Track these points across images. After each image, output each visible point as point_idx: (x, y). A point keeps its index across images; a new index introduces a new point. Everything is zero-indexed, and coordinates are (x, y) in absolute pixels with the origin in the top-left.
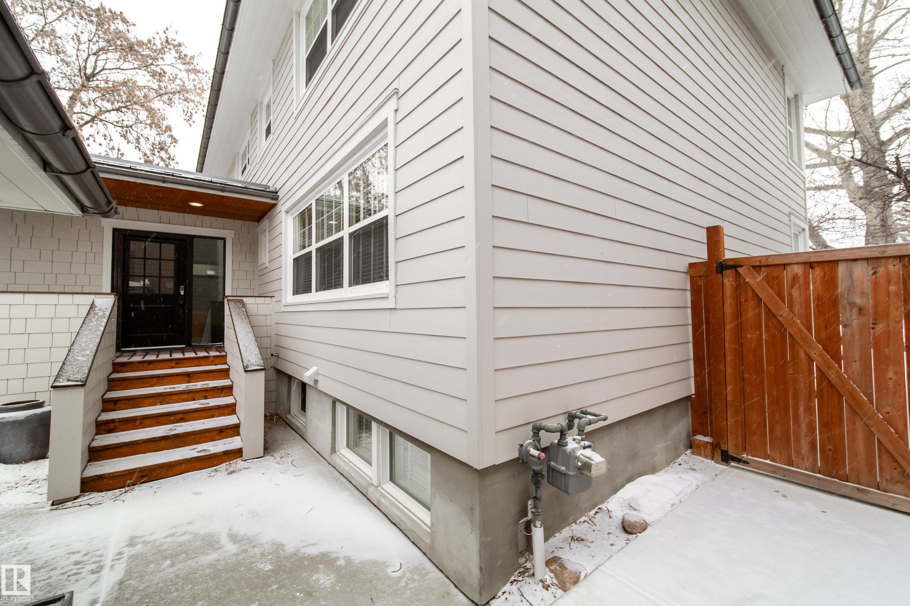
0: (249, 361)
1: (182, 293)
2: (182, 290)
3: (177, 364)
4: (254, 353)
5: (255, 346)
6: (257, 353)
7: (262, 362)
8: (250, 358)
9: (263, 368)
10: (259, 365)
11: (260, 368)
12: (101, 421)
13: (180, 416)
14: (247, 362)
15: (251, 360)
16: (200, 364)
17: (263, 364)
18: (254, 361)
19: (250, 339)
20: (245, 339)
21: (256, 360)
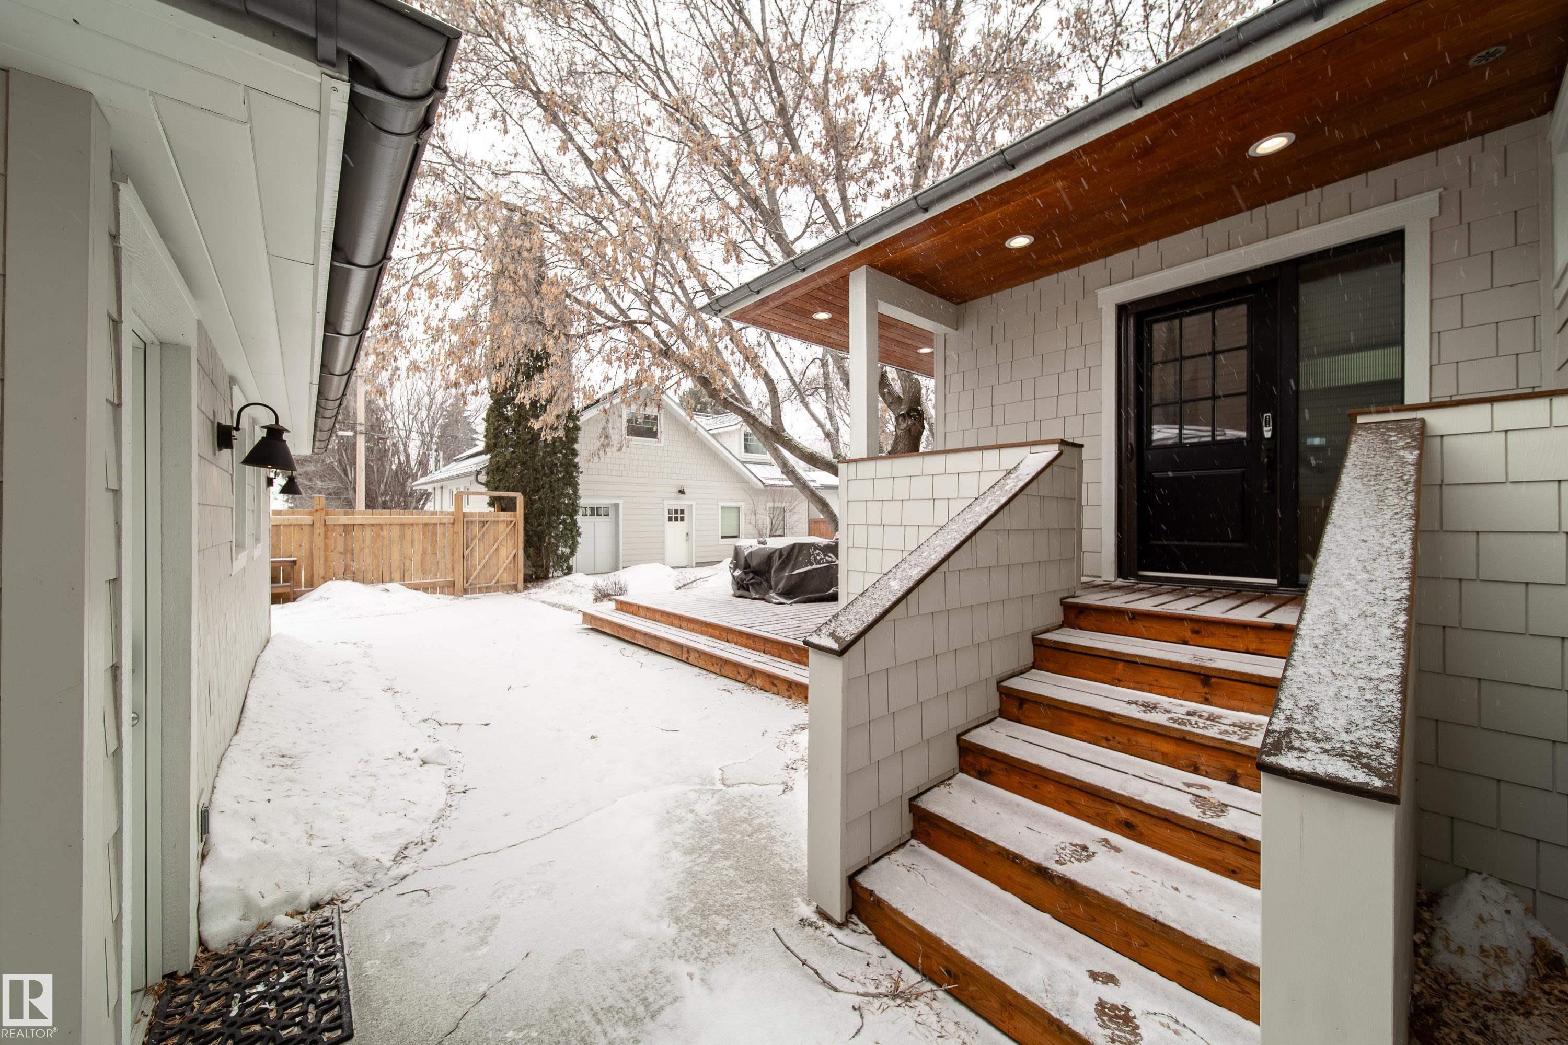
0: (1309, 709)
1: (1268, 435)
2: (1267, 424)
3: (1196, 632)
4: (1365, 669)
5: (1387, 632)
6: (1385, 671)
7: (1389, 739)
8: (1323, 693)
9: (1378, 783)
10: (1356, 758)
11: (1359, 777)
12: (970, 743)
13: (1123, 814)
14: (1298, 715)
15: (1326, 707)
16: (1263, 646)
17: (1389, 759)
18: (1342, 721)
19: (1376, 587)
20: (1349, 585)
21: (1358, 716)
